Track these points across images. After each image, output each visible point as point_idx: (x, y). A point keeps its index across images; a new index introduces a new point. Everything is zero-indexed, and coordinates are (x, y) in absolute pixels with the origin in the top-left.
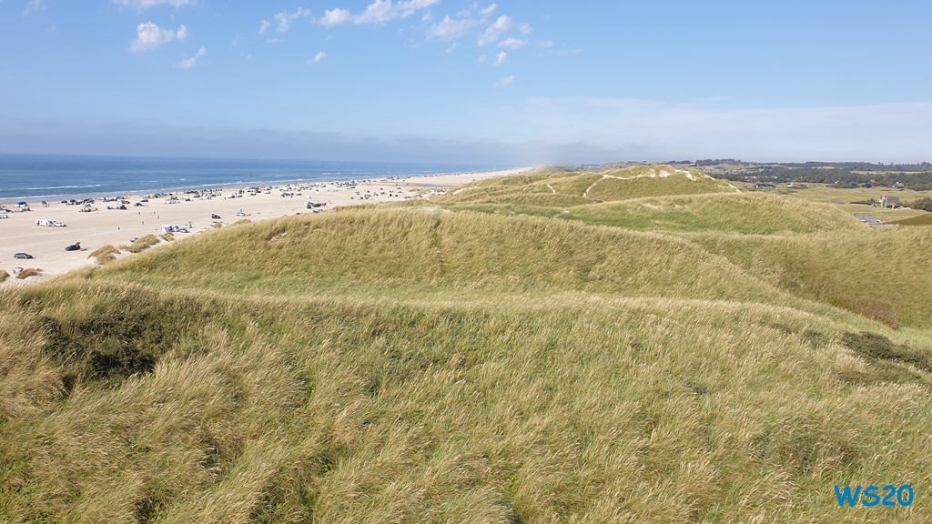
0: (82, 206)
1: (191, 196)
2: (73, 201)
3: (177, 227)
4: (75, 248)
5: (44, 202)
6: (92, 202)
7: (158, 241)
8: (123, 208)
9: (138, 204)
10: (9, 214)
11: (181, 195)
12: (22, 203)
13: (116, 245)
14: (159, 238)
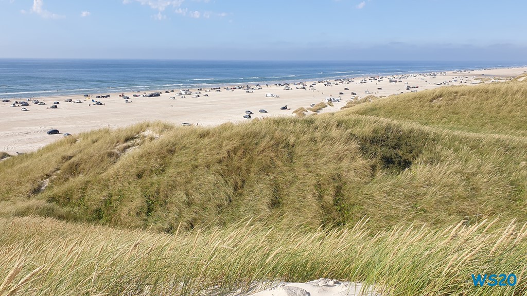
0: (284, 87)
1: (338, 82)
2: (280, 84)
3: (334, 99)
4: (285, 108)
5: (267, 85)
6: (288, 85)
7: (326, 106)
8: (304, 88)
9: (311, 86)
10: (253, 90)
11: (332, 81)
12: (258, 85)
13: (305, 107)
14: (327, 104)
